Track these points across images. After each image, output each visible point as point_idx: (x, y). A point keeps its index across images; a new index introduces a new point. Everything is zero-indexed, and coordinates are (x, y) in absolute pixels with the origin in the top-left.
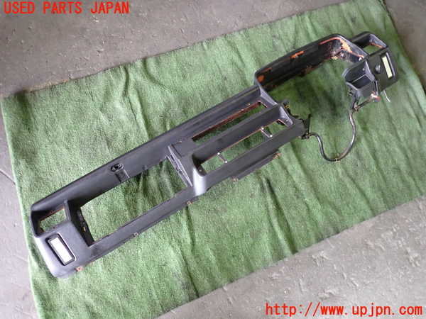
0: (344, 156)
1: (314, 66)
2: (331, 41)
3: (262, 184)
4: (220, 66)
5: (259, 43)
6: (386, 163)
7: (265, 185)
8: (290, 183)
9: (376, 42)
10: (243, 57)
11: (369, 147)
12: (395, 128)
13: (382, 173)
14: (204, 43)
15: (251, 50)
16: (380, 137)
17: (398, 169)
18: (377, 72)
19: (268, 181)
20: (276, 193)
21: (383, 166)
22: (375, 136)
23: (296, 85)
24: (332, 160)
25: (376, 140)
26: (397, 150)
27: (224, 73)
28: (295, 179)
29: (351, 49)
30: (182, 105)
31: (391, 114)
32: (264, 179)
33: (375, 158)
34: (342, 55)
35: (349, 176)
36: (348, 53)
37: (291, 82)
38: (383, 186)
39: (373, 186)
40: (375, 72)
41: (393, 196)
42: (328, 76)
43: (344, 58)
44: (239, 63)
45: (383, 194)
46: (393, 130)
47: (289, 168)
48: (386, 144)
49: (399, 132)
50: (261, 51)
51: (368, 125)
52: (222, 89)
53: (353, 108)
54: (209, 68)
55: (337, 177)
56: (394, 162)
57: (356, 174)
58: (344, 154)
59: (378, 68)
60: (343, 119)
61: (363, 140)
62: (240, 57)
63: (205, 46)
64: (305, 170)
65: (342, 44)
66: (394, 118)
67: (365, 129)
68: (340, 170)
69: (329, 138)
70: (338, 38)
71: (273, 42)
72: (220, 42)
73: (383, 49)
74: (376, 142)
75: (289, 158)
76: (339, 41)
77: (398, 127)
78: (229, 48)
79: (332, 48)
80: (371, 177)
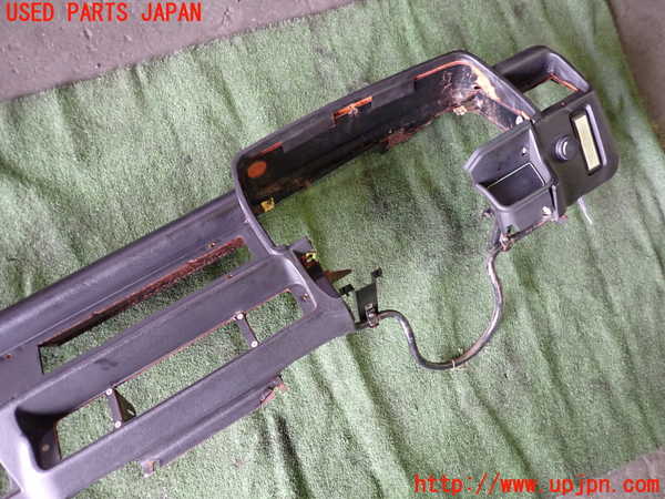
0: (475, 355)
1: (412, 129)
2: (448, 69)
3: (264, 433)
4: (177, 126)
5: (279, 67)
6: (576, 369)
7: (274, 434)
8: (337, 425)
9: (563, 74)
10: (238, 103)
11: (537, 328)
12: (602, 280)
13: (565, 395)
14: (139, 69)
15: (258, 85)
16: (566, 302)
17: (603, 385)
18: (558, 159)
19: (282, 424)
20: (299, 455)
21: (567, 378)
22: (552, 301)
23: (366, 174)
24: (444, 366)
25: (555, 311)
26: (606, 335)
27: (186, 147)
28: (349, 415)
29: (498, 92)
30: (69, 229)
31: (596, 244)
32: (271, 421)
33: (551, 357)
34: (479, 103)
35: (484, 403)
36: (492, 101)
37: (355, 168)
38: (566, 427)
39: (542, 429)
40: (552, 160)
41: (587, 450)
42: (448, 152)
43: (483, 110)
44: (226, 119)
45: (564, 448)
46: (598, 286)
47: (337, 388)
48: (579, 320)
49: (611, 290)
50: (286, 87)
51: (539, 273)
52: (178, 187)
53: (498, 243)
54: (148, 133)
55: (454, 407)
56: (595, 364)
57: (502, 397)
58: (476, 348)
59: (561, 149)
60: (476, 259)
61: (523, 313)
62: (229, 102)
63: (142, 75)
64: (376, 393)
65: (475, 78)
66: (601, 254)
67: (529, 283)
68: (462, 389)
69: (439, 309)
70: (464, 62)
71: (316, 66)
72: (180, 65)
73: (579, 94)
74: (553, 316)
75: (337, 362)
76: (469, 69)
77: (609, 278)
78: (201, 80)
79: (453, 87)
80: (537, 404)
